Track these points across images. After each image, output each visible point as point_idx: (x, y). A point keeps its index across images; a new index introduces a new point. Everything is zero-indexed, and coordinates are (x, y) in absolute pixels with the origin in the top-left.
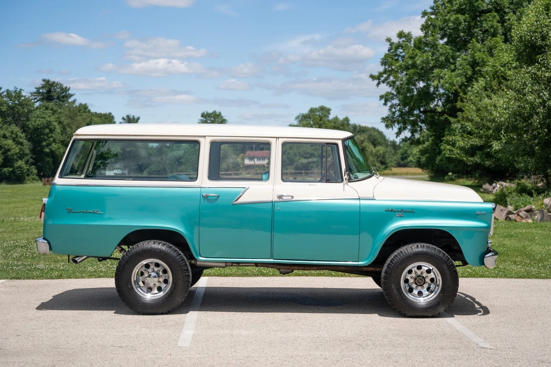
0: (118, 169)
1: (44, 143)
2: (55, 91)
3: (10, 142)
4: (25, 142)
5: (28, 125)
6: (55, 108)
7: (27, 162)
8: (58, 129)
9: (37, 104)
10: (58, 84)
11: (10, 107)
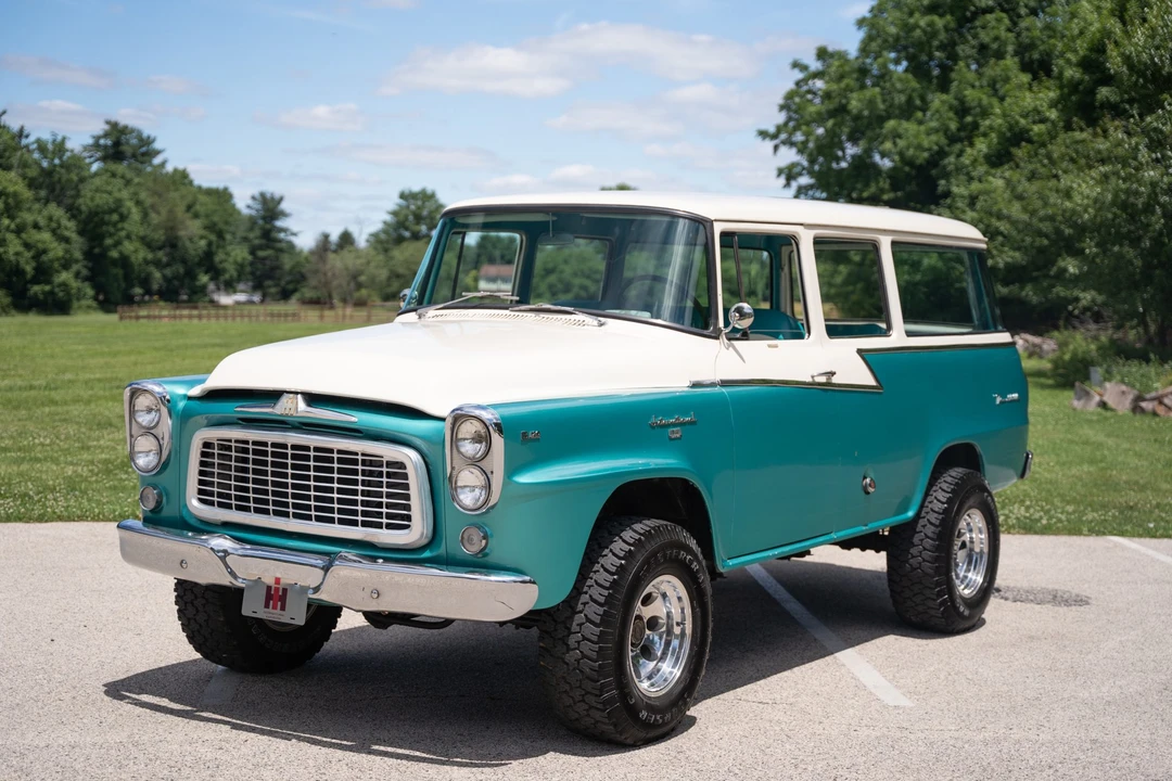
0: (242, 291)
1: (109, 241)
2: (128, 143)
3: (46, 236)
4: (74, 236)
5: (80, 205)
6: (129, 175)
7: (77, 275)
8: (136, 214)
9: (95, 167)
10: (132, 131)
11: (42, 169)
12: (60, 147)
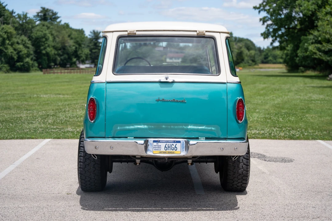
0: (87, 64)
1: (42, 48)
2: (49, 15)
3: (21, 46)
4: (30, 46)
5: (32, 36)
6: (49, 25)
7: (32, 59)
8: (51, 39)
9: (38, 23)
10: (50, 10)
11: (20, 24)
12: (25, 16)
